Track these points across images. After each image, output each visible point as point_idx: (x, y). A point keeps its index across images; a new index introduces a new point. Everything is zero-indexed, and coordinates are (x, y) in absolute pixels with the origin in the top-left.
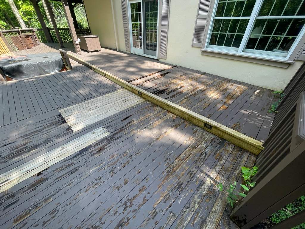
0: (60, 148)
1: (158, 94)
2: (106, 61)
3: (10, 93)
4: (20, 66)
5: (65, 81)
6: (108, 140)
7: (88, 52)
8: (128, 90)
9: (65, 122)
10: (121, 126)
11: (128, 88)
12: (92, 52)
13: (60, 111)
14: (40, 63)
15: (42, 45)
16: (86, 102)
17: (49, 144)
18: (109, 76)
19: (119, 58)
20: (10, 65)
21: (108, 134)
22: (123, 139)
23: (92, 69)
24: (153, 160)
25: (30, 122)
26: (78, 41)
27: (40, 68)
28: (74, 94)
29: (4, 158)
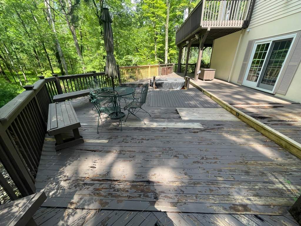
0: (174, 123)
1: (257, 118)
2: (216, 88)
3: (156, 94)
4: (163, 83)
5: (183, 95)
6: (201, 130)
7: (202, 80)
8: (227, 110)
9: (178, 114)
10: (213, 127)
11: (228, 108)
12: (206, 80)
13: (177, 108)
14: (172, 83)
15: (174, 73)
16: (192, 108)
17: (169, 120)
18: (214, 97)
19: (229, 87)
20: (159, 82)
21: (203, 127)
22: (212, 133)
23: (202, 91)
24: (230, 152)
25: (162, 108)
26: (199, 72)
27: (171, 85)
28: (186, 102)
29: (152, 117)
